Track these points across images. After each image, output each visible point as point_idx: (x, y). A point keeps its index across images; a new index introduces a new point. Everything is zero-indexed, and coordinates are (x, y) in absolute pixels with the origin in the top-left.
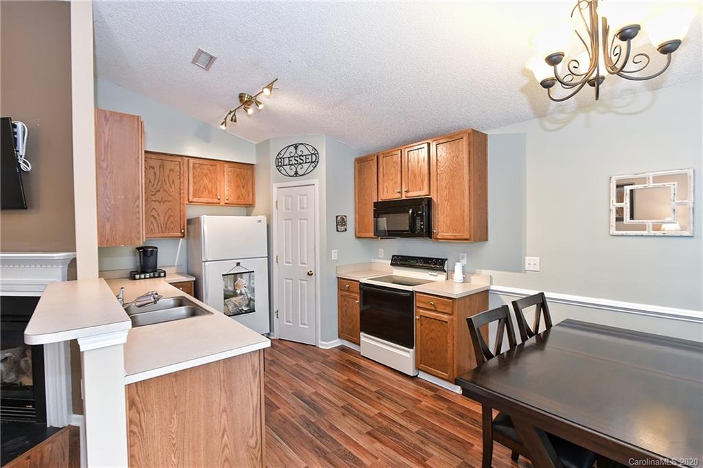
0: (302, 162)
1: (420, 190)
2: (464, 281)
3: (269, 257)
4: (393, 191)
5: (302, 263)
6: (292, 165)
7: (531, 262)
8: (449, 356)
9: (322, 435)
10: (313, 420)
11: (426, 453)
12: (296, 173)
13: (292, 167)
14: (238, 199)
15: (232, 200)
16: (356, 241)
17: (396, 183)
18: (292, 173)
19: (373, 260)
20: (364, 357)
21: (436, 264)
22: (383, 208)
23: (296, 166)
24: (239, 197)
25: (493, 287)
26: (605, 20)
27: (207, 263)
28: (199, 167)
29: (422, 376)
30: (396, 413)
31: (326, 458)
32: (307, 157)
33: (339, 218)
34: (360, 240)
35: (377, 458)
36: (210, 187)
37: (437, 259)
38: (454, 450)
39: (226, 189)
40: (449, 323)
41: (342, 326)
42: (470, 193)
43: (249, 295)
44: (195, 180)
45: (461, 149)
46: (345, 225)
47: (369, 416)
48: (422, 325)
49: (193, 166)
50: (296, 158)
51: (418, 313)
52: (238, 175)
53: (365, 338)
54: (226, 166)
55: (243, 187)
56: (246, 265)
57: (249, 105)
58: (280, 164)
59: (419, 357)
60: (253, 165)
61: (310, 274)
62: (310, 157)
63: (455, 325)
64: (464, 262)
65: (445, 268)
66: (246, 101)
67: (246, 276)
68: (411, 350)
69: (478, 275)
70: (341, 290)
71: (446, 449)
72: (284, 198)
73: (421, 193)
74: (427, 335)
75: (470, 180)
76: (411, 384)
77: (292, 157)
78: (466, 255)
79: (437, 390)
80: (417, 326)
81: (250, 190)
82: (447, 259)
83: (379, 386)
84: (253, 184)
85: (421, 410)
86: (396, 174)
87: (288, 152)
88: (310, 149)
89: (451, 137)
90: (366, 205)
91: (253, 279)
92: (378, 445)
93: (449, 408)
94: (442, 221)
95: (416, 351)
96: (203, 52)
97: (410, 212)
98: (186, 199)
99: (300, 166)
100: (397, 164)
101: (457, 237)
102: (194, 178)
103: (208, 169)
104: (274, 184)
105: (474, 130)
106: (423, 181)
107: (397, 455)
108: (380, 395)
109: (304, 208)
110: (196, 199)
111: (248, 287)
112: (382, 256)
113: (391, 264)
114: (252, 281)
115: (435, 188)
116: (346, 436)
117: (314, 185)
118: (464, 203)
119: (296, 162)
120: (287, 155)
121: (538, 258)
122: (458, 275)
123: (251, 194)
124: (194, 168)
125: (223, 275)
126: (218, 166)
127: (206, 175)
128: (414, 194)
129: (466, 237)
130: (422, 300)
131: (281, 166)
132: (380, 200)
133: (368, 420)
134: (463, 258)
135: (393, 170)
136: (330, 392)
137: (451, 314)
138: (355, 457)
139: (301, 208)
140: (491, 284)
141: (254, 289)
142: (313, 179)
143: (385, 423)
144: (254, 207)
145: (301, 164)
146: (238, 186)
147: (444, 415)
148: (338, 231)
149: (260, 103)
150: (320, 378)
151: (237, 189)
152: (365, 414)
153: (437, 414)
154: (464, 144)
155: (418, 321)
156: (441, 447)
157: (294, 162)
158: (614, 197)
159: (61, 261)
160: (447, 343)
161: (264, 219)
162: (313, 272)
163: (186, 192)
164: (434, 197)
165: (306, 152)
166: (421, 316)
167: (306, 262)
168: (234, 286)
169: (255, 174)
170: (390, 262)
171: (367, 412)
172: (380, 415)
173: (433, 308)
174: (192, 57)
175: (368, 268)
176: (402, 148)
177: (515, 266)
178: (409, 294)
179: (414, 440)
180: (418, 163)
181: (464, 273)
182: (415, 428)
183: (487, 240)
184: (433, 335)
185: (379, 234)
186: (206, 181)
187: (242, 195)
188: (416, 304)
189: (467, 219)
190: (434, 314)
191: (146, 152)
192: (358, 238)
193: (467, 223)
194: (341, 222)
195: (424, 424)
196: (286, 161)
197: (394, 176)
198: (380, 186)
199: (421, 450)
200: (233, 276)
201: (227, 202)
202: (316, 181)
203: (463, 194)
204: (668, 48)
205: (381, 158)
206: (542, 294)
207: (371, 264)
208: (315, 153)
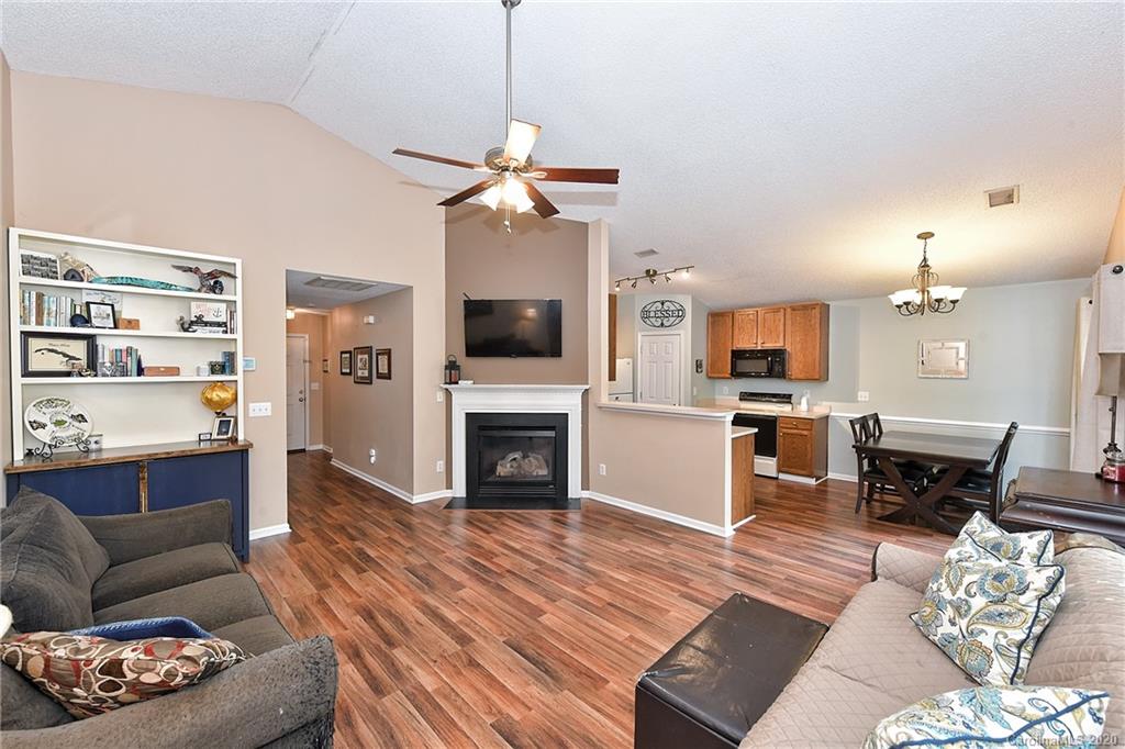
1: (775, 343)
2: (808, 411)
3: (633, 393)
4: (749, 342)
5: (666, 398)
6: (658, 317)
7: (863, 396)
8: (808, 459)
12: (662, 324)
13: (658, 319)
16: (708, 381)
17: (751, 335)
18: (658, 324)
19: (716, 397)
21: (786, 398)
22: (738, 355)
23: (662, 318)
25: (832, 414)
29: (782, 476)
32: (674, 312)
33: (698, 362)
37: (785, 395)
40: (808, 436)
42: (820, 347)
45: (815, 316)
46: (702, 367)
48: (784, 440)
50: (662, 312)
51: (779, 433)
58: (645, 315)
59: (781, 462)
62: (677, 312)
63: (814, 437)
64: (808, 396)
65: (792, 402)
66: (651, 274)
68: (775, 459)
69: (820, 405)
72: (649, 344)
73: (778, 345)
74: (789, 446)
75: (821, 338)
76: (774, 482)
77: (658, 311)
78: (812, 391)
80: (779, 440)
82: (793, 395)
86: (753, 329)
88: (677, 306)
89: (805, 307)
90: (722, 352)
94: (794, 366)
95: (779, 459)
96: (652, 249)
97: (769, 359)
99: (667, 319)
100: (753, 321)
101: (807, 378)
104: (638, 332)
106: (778, 337)
109: (669, 353)
112: (727, 393)
113: (740, 399)
115: (790, 342)
117: (679, 335)
118: (815, 354)
119: (663, 316)
120: (653, 309)
121: (867, 393)
122: (804, 406)
128: (769, 346)
129: (815, 378)
130: (785, 422)
131: (646, 318)
132: (736, 349)
134: (807, 394)
135: (749, 326)
137: (811, 430)
139: (666, 353)
140: (830, 411)
142: (679, 330)
145: (667, 317)
148: (697, 372)
149: (670, 280)
154: (816, 313)
155: (780, 438)
157: (660, 315)
159: (581, 391)
160: (806, 450)
161: (631, 361)
164: (788, 349)
165: (672, 308)
166: (783, 433)
170: (738, 397)
173: (795, 427)
176: (760, 310)
177: (850, 398)
178: (773, 418)
180: (774, 323)
181: (808, 404)
183: (827, 380)
184: (794, 445)
185: (736, 374)
188: (778, 424)
189: (817, 365)
190: (796, 431)
192: (710, 378)
193: (818, 368)
194: (698, 365)
196: (652, 314)
197: (750, 330)
198: (735, 338)
202: (682, 332)
203: (814, 348)
204: (954, 302)
205: (736, 315)
206: (876, 414)
207: (714, 399)
208: (683, 310)
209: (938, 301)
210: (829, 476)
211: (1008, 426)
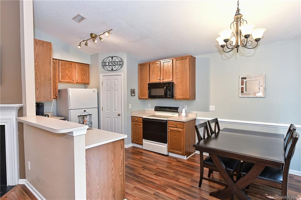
0: (115, 64)
1: (169, 79)
3: (98, 108)
4: (157, 78)
5: (115, 110)
6: (110, 66)
7: (212, 108)
8: (182, 145)
9: (137, 177)
10: (132, 172)
11: (178, 178)
12: (112, 69)
13: (110, 67)
14: (82, 81)
15: (79, 81)
17: (158, 75)
18: (110, 69)
19: (145, 109)
20: (144, 150)
21: (175, 110)
22: (152, 86)
23: (112, 66)
24: (82, 80)
25: (197, 118)
26: (240, 31)
27: (71, 111)
28: (64, 65)
29: (171, 154)
30: (164, 167)
31: (141, 183)
32: (118, 62)
33: (132, 90)
34: (140, 100)
35: (161, 181)
36: (69, 74)
37: (175, 108)
38: (188, 176)
39: (76, 76)
40: (182, 132)
41: (134, 138)
42: (189, 81)
43: (90, 125)
44: (62, 71)
45: (186, 63)
46: (135, 93)
47: (153, 169)
48: (170, 134)
49: (61, 64)
50: (112, 63)
51: (169, 129)
52: (82, 69)
53: (145, 142)
54: (77, 64)
55: (84, 75)
56: (88, 112)
57: (95, 38)
58: (104, 64)
59: (169, 147)
60: (89, 64)
61: (119, 115)
62: (119, 63)
63: (185, 133)
64: (186, 108)
65: (178, 111)
66: (93, 37)
67: (88, 117)
68: (166, 144)
69: (192, 113)
70: (133, 122)
71: (185, 176)
72: (106, 81)
73: (170, 80)
74: (173, 137)
75: (189, 75)
76: (166, 158)
77: (110, 62)
78: (186, 105)
79: (177, 159)
80: (168, 134)
81: (88, 76)
82: (179, 108)
83: (154, 159)
84: (89, 74)
85: (172, 165)
86: (158, 72)
87: (108, 60)
88: (119, 59)
89: (182, 58)
90: (144, 84)
91: (92, 118)
92: (160, 178)
93: (183, 164)
94: (178, 92)
95: (168, 144)
96: (80, 15)
97: (165, 88)
98: (58, 80)
99: (114, 66)
100: (158, 67)
101: (184, 98)
102: (62, 70)
103: (68, 66)
104: (101, 74)
105: (191, 56)
106: (170, 75)
107: (168, 180)
108: (155, 162)
109: (116, 85)
110: (62, 80)
111: (89, 122)
112: (150, 107)
114: (91, 119)
115: (175, 78)
116: (146, 176)
117: (121, 75)
118: (187, 84)
119: (112, 65)
121: (214, 106)
122: (184, 114)
123: (88, 79)
124: (62, 65)
125: (78, 116)
126: (73, 65)
127: (67, 69)
128: (166, 80)
129: (188, 98)
130: (171, 123)
131: (104, 66)
132: (150, 83)
133: (153, 170)
134: (185, 107)
135: (157, 70)
136: (135, 163)
137: (183, 128)
138: (152, 182)
139: (114, 85)
140: (197, 117)
141: (92, 122)
142: (121, 72)
143: (160, 171)
144: (89, 84)
145: (114, 65)
146: (82, 74)
147: (182, 166)
148: (131, 96)
149: (102, 39)
150: (128, 158)
151: (81, 76)
152: (152, 169)
153: (179, 166)
154: (187, 61)
155: (169, 132)
156: (183, 176)
157: (111, 64)
158: (240, 84)
159: (16, 108)
160: (181, 140)
161: (96, 90)
162: (121, 114)
163: (58, 76)
164: (175, 82)
165: (117, 60)
166: (170, 130)
167: (117, 110)
168: (83, 121)
169: (90, 69)
170: (154, 109)
171: (153, 168)
172: (158, 168)
173: (176, 126)
174: (73, 17)
175: (144, 112)
176: (161, 61)
177: (206, 109)
178: (165, 121)
179: (173, 175)
180: (168, 68)
181: (186, 113)
182: (172, 171)
183: (195, 99)
184: (175, 137)
185: (151, 97)
186: (67, 72)
187: (84, 79)
188: (168, 125)
189: (188, 91)
190: (176, 129)
191: (53, 59)
192: (140, 99)
193: (188, 92)
194: (133, 92)
195: (175, 170)
196: (107, 64)
197: (157, 72)
198: (151, 77)
199: (176, 177)
200: (82, 116)
201: (77, 82)
202: (122, 74)
203: (187, 81)
204: (257, 40)
205: (151, 64)
206: (217, 119)
207: (145, 110)
208: (122, 61)
209: (247, 37)
210: (196, 153)
211: (289, 126)
